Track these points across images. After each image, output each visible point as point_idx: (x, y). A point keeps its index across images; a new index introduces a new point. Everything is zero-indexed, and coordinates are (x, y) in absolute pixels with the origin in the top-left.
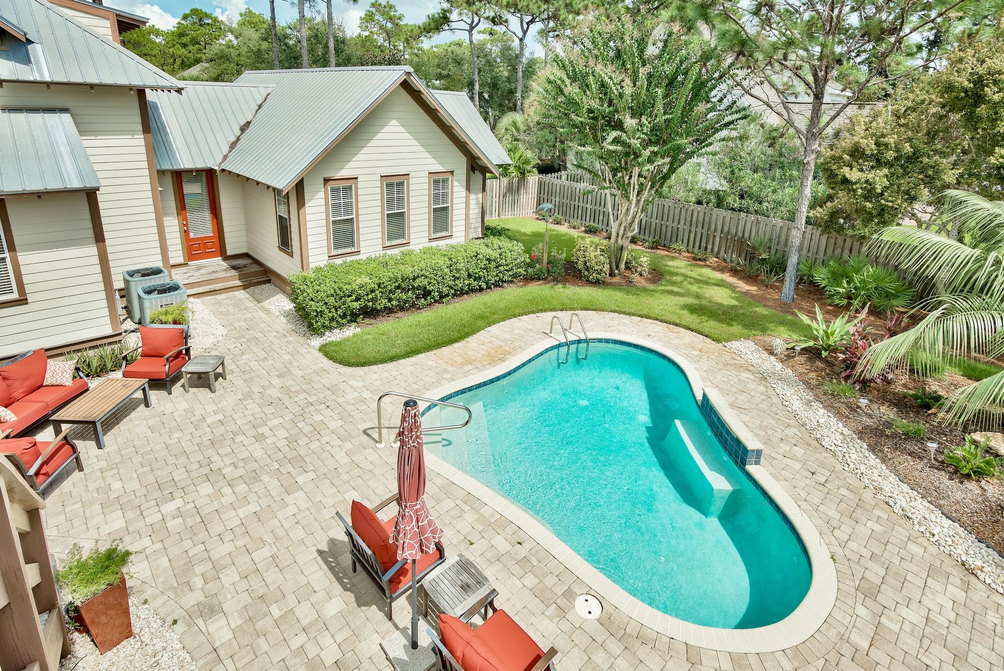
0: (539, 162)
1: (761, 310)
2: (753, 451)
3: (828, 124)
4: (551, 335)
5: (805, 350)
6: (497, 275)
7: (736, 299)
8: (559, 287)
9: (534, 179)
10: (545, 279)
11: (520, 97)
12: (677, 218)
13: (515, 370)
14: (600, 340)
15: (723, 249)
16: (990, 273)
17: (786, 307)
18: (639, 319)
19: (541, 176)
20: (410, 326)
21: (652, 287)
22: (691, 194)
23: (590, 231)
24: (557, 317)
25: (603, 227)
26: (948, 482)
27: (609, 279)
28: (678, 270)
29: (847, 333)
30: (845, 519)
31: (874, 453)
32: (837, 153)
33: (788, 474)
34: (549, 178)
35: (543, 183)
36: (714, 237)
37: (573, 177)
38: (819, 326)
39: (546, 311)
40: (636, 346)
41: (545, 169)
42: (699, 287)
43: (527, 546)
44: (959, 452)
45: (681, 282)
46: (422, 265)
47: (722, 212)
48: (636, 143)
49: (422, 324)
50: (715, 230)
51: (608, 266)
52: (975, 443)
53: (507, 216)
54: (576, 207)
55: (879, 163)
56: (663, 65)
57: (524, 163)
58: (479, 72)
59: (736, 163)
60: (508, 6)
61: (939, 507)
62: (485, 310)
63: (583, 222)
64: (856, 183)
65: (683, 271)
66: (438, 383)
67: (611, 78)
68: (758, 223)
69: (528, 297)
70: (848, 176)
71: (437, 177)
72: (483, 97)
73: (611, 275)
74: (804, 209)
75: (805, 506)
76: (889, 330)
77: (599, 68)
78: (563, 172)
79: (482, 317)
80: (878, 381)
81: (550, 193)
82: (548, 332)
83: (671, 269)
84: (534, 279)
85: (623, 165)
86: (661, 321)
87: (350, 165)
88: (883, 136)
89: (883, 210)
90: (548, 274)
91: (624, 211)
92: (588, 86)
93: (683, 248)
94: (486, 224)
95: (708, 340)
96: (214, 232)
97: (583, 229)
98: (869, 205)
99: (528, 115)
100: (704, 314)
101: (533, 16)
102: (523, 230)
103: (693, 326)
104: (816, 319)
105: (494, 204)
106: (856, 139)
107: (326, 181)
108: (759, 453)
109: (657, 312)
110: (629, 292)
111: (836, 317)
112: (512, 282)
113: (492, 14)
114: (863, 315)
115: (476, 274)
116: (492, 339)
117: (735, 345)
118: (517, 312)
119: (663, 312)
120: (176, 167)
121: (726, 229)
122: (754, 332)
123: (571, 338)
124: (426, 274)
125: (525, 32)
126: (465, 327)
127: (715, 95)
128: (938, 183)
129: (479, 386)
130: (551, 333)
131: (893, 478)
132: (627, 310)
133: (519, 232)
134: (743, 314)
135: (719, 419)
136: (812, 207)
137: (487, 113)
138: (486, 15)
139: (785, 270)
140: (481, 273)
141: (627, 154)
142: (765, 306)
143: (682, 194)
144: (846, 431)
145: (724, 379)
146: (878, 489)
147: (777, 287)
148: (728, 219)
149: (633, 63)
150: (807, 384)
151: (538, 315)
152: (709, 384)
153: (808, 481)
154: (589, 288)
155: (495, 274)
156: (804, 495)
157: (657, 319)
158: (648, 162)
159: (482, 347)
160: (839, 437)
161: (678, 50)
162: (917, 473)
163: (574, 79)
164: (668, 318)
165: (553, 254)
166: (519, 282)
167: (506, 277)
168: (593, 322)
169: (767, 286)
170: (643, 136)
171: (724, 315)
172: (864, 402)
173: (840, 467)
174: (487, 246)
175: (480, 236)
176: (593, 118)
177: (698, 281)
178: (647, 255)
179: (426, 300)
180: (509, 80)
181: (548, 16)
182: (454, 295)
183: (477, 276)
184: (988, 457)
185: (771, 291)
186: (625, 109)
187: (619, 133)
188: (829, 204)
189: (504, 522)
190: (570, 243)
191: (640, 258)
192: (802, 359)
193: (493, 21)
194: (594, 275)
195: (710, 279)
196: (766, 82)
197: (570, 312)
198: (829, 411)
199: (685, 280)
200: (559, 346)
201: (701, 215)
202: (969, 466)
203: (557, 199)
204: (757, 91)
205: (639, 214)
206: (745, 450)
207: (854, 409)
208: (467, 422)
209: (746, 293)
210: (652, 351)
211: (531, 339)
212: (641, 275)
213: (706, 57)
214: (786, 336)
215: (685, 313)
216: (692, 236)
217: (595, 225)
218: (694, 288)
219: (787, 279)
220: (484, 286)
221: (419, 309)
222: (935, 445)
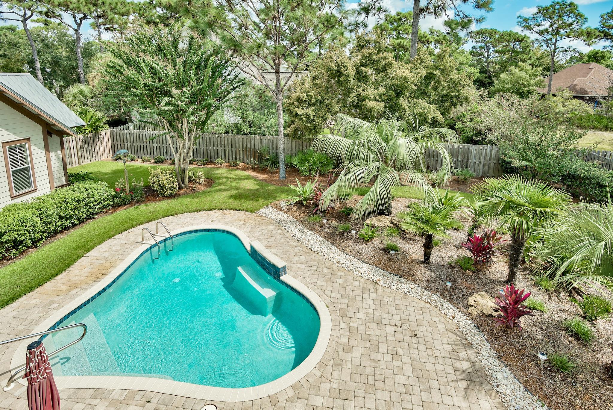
0: (109, 119)
1: (272, 188)
2: (282, 268)
3: (284, 86)
4: (143, 242)
5: (296, 203)
6: (87, 211)
7: (258, 184)
8: (143, 207)
9: (106, 132)
10: (130, 203)
11: (82, 72)
12: (215, 144)
13: (118, 278)
14: (181, 234)
15: (245, 157)
16: (358, 149)
17: (283, 183)
18: (204, 212)
19: (112, 129)
20: (4, 277)
21: (208, 190)
22: (221, 128)
23: (159, 161)
24: (146, 229)
25: (168, 157)
26: (362, 247)
27: (179, 192)
28: (223, 175)
29: (312, 189)
30: (329, 284)
31: (334, 245)
32: (291, 101)
33: (300, 273)
34: (119, 130)
35: (115, 134)
36: (239, 151)
37: (138, 126)
38: (299, 189)
39: (135, 226)
40: (205, 230)
41: (114, 123)
42: (236, 183)
43: (155, 401)
44: (363, 231)
45: (226, 182)
46: (9, 221)
47: (241, 136)
48: (182, 105)
49: (17, 271)
50: (239, 147)
51: (177, 183)
52: (367, 225)
53: (87, 163)
54: (145, 147)
55: (310, 105)
56: (191, 57)
57: (95, 122)
58: (39, 52)
59: (243, 107)
60: (59, 5)
61: (361, 259)
62: (81, 241)
63: (152, 156)
64: (302, 115)
65: (225, 175)
66: (46, 315)
67: (157, 64)
68: (261, 140)
69: (118, 220)
70: (298, 112)
71: (12, 145)
72: (46, 71)
73: (179, 188)
74: (282, 129)
75: (310, 286)
76: (328, 183)
77: (148, 59)
78: (130, 124)
79: (79, 247)
80: (329, 209)
81: (122, 140)
82: (141, 240)
83: (218, 175)
84: (121, 205)
85: (176, 117)
86: (218, 210)
88: (308, 92)
89: (315, 126)
90: (132, 199)
91: (181, 146)
92: (141, 70)
93: (222, 161)
94: (69, 172)
95: (247, 213)
97: (153, 161)
98: (309, 125)
99: (93, 86)
100: (242, 198)
101: (84, 14)
102: (103, 171)
103: (237, 208)
104: (297, 185)
105: (73, 156)
106: (298, 94)
108: (285, 267)
109: (214, 204)
110: (194, 197)
111: (306, 181)
112: (102, 212)
113: (44, 10)
114: (317, 177)
115: (67, 215)
116: (93, 261)
117: (262, 211)
118: (111, 234)
119: (219, 204)
121: (245, 146)
122: (270, 201)
123: (159, 239)
124: (15, 228)
125: (79, 25)
126: (64, 260)
127: (225, 72)
128: (333, 112)
129: (88, 302)
130: (143, 241)
131: (343, 254)
132: (195, 209)
133: (100, 173)
134: (263, 192)
135: (262, 257)
136: (285, 128)
137: (52, 84)
138: (40, 9)
139: (279, 163)
140: (72, 213)
141: (177, 111)
142: (273, 184)
143: (216, 128)
144: (321, 239)
145: (260, 233)
146: (338, 262)
147: (277, 173)
148: (245, 139)
149: (171, 55)
150: (300, 221)
151: (130, 231)
152: (253, 239)
153: (309, 272)
154: (166, 201)
155: (85, 210)
156: (309, 280)
157: (215, 209)
158: (192, 115)
159: (85, 270)
160: (319, 243)
161: (199, 48)
162: (350, 248)
163: (129, 64)
164: (222, 207)
165: (133, 184)
166: (108, 210)
167: (96, 210)
168: (174, 224)
169: (272, 173)
170: (186, 100)
171: (253, 196)
172: (325, 221)
173: (321, 258)
174: (74, 190)
175: (65, 183)
176: (149, 90)
177: (235, 179)
178: (201, 170)
179: (17, 249)
180: (69, 59)
181: (98, 15)
182: (47, 238)
183: (69, 216)
184: (373, 229)
185: (274, 175)
186: (170, 83)
187: (169, 98)
188: (292, 126)
189: (132, 393)
190: (145, 173)
191: (197, 173)
192: (295, 209)
193: (46, 14)
194: (168, 191)
195: (241, 176)
196: (251, 64)
197: (154, 222)
198: (312, 232)
199: (228, 180)
200: (151, 248)
201: (230, 140)
202: (367, 236)
203: (129, 143)
204: (247, 69)
205: (192, 146)
206: (278, 269)
207: (322, 226)
208: (84, 335)
209: (262, 180)
210: (216, 230)
211: (127, 250)
212: (200, 184)
213: (216, 52)
214: (286, 198)
215: (232, 200)
216: (227, 152)
217: (162, 157)
218: (234, 184)
219: (281, 168)
220: (77, 222)
221: (11, 259)
222: (354, 232)
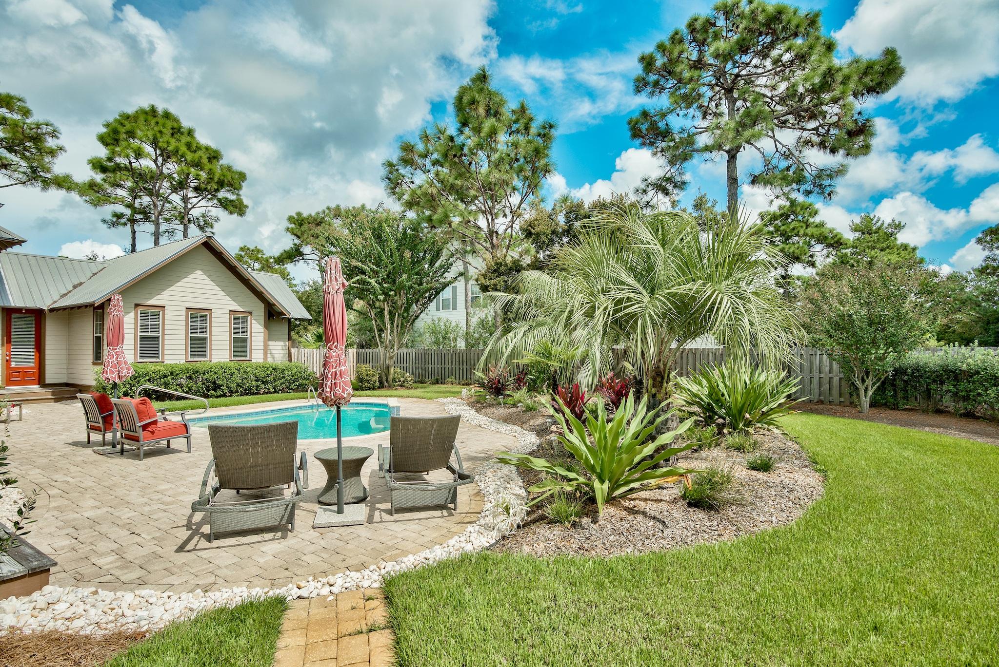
2: (394, 407)
27: (378, 389)
51: (378, 378)
71: (237, 315)
73: (382, 387)
87: (158, 297)
95: (425, 400)
96: (35, 364)
107: (137, 305)
120: (7, 305)
212: (405, 387)
